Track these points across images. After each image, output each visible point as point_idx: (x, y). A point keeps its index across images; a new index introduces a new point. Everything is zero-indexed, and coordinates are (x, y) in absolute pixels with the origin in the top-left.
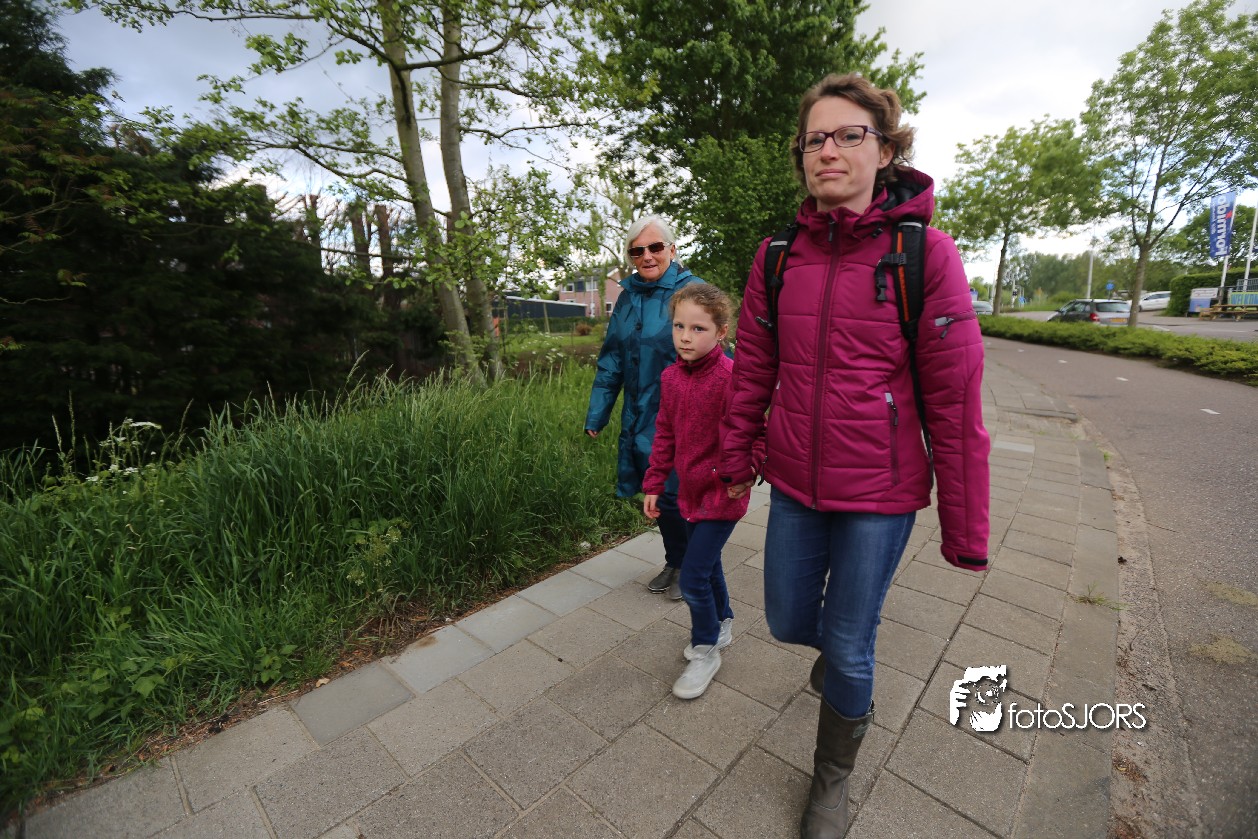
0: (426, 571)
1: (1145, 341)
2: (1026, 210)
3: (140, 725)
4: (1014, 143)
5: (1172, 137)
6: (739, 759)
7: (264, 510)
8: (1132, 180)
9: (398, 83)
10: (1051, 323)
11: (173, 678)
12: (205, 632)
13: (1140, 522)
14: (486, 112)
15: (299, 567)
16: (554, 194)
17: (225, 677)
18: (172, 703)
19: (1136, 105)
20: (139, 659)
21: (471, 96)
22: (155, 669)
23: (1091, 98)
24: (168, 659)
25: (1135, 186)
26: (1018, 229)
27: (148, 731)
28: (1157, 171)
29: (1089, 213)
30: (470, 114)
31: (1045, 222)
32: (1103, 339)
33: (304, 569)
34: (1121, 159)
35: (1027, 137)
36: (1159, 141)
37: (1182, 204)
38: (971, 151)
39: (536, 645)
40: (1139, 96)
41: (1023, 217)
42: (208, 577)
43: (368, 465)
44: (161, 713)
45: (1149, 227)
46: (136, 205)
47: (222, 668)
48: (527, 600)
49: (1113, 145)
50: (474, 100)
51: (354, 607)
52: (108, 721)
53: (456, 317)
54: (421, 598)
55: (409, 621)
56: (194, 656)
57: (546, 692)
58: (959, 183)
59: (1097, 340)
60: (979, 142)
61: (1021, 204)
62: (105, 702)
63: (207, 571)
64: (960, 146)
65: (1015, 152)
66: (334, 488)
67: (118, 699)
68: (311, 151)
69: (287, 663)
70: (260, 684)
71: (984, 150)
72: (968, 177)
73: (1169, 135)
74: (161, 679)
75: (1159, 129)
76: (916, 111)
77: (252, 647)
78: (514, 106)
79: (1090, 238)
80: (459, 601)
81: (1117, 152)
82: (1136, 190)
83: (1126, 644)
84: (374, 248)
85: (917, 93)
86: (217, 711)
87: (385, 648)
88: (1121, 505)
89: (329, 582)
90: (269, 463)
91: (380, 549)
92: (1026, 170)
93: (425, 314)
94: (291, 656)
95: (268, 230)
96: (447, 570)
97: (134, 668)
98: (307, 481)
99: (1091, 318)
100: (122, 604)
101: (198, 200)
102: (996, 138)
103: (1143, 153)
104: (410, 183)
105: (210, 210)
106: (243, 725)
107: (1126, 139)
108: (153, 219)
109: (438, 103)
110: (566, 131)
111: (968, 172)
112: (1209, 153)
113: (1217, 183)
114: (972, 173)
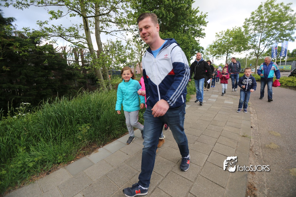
0: (96, 135)
1: (258, 77)
2: (232, 48)
3: (30, 174)
4: (228, 33)
5: (263, 31)
6: (168, 174)
7: (57, 123)
8: (255, 41)
9: (85, 21)
11: (37, 163)
12: (44, 152)
13: (256, 119)
14: (106, 27)
15: (65, 136)
16: (123, 46)
17: (49, 161)
18: (37, 168)
19: (255, 24)
20: (29, 159)
21: (102, 23)
22: (33, 161)
23: (245, 22)
24: (36, 158)
26: (231, 53)
27: (32, 175)
28: (260, 39)
29: (245, 49)
30: (102, 27)
31: (236, 51)
33: (67, 136)
34: (252, 36)
35: (231, 31)
36: (260, 32)
38: (219, 34)
39: (121, 151)
40: (256, 22)
41: (231, 50)
42: (44, 139)
43: (81, 112)
44: (35, 171)
45: (259, 51)
46: (21, 51)
47: (49, 160)
48: (119, 141)
49: (250, 33)
50: (103, 24)
51: (79, 144)
52: (22, 173)
53: (100, 76)
54: (95, 142)
55: (92, 147)
56: (42, 157)
57: (124, 162)
58: (216, 42)
60: (221, 32)
61: (231, 47)
62: (21, 169)
63: (44, 137)
64: (216, 33)
65: (229, 34)
66: (73, 117)
67: (24, 168)
68: (64, 37)
69: (64, 158)
70: (58, 163)
71: (222, 34)
72: (218, 40)
73: (262, 31)
74: (34, 163)
75: (260, 29)
76: (206, 26)
77: (56, 154)
78: (113, 26)
79: (246, 54)
80: (103, 142)
81: (251, 35)
82: (256, 43)
83: (252, 145)
84: (80, 60)
85: (206, 22)
86: (48, 170)
87: (87, 153)
88: (252, 115)
89: (73, 139)
90: (58, 112)
91: (85, 131)
92: (231, 39)
93: (92, 75)
94: (64, 157)
95: (54, 56)
96: (101, 135)
97: (28, 161)
98: (67, 116)
100: (23, 146)
101: (37, 49)
102: (224, 31)
103: (257, 35)
104: (88, 44)
105: (40, 52)
106: (55, 172)
107: (253, 32)
108: (26, 54)
109: (94, 25)
110: (125, 31)
111: (218, 39)
112: (271, 35)
113: (273, 42)
114: (219, 39)
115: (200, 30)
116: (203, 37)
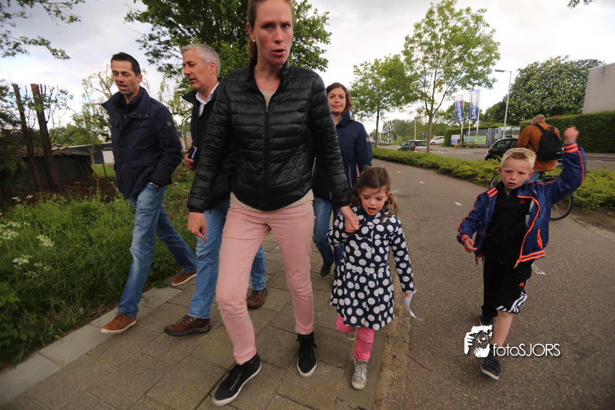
1: (433, 160)
2: (386, 98)
4: (378, 66)
8: (424, 84)
10: (398, 151)
19: (424, 49)
23: (405, 44)
25: (426, 88)
26: (383, 108)
28: (434, 80)
31: (393, 105)
32: (417, 159)
35: (382, 63)
37: (444, 96)
38: (360, 69)
40: (425, 43)
41: (385, 102)
45: (432, 106)
49: (416, 68)
58: (356, 85)
59: (414, 160)
60: (363, 65)
61: (384, 96)
64: (354, 66)
65: (378, 70)
71: (366, 69)
72: (360, 81)
73: (437, 64)
75: (434, 61)
81: (418, 71)
82: (426, 89)
85: (328, 32)
92: (383, 80)
99: (413, 149)
102: (370, 64)
103: (428, 72)
107: (422, 66)
111: (360, 79)
112: (453, 72)
113: (457, 86)
114: (362, 80)
115: (315, 50)
116: (324, 69)
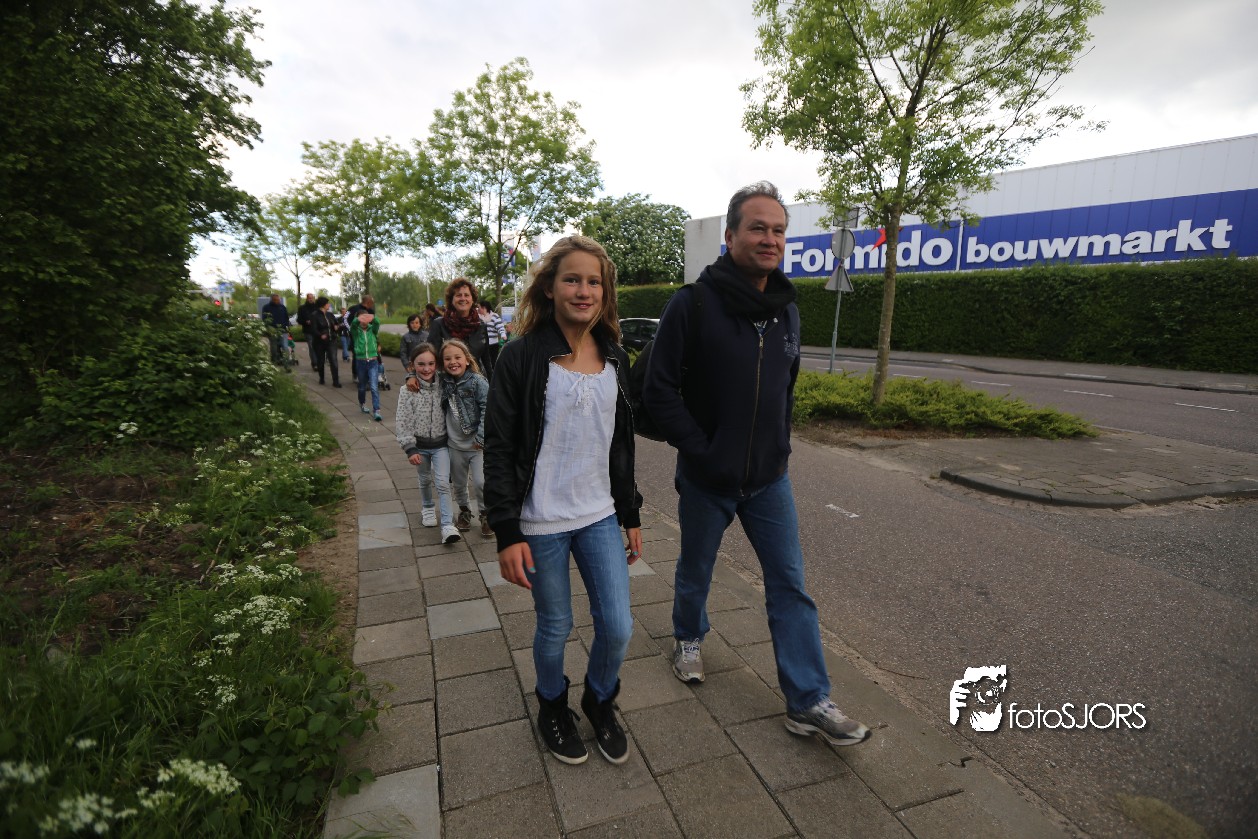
2: (381, 229)
4: (361, 157)
23: (435, 125)
26: (373, 247)
31: (401, 243)
35: (373, 153)
38: (319, 154)
40: (476, 135)
41: (379, 234)
58: (310, 187)
60: (326, 147)
61: (378, 221)
64: (307, 146)
71: (333, 157)
72: (318, 182)
85: (258, 58)
102: (343, 146)
111: (318, 177)
114: (323, 179)
116: (248, 142)
